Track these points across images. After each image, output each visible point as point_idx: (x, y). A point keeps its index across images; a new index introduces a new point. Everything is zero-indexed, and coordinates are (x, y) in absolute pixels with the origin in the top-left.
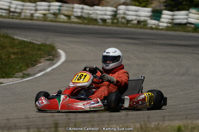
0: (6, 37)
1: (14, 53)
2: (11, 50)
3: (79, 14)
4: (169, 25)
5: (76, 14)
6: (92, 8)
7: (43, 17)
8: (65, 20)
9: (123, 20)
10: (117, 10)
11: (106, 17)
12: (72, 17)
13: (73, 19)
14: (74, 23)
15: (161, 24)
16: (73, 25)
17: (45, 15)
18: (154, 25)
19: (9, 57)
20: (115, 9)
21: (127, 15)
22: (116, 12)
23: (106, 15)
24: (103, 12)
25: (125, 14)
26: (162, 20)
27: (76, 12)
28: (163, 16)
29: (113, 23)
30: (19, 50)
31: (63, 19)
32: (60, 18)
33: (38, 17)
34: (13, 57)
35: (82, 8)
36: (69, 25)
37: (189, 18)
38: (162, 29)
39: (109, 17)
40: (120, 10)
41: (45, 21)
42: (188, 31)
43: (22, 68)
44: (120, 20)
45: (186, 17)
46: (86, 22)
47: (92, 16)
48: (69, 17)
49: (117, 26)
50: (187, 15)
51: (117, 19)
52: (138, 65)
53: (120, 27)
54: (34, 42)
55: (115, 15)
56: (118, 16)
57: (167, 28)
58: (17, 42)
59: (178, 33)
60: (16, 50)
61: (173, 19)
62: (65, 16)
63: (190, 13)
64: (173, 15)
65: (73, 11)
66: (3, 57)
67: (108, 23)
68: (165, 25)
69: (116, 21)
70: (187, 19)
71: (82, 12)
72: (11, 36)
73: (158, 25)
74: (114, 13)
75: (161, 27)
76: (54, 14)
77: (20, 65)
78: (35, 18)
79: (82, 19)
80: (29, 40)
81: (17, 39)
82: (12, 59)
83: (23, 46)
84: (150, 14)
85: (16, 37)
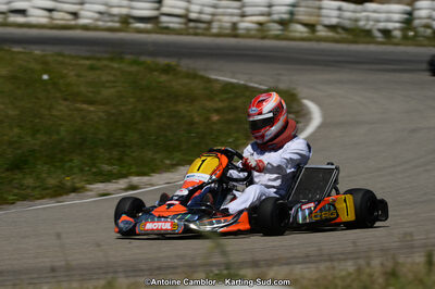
0: (195, 76)
1: (217, 111)
2: (209, 104)
3: (334, 21)
5: (327, 21)
6: (359, 7)
7: (258, 30)
8: (305, 35)
9: (429, 31)
10: (414, 9)
11: (390, 26)
12: (319, 28)
13: (322, 32)
14: (325, 40)
16: (324, 45)
17: (260, 24)
19: (208, 119)
20: (408, 8)
22: (410, 14)
23: (389, 20)
24: (383, 16)
25: (430, 17)
27: (328, 17)
29: (405, 37)
30: (226, 104)
31: (301, 32)
32: (296, 31)
33: (248, 29)
34: (215, 118)
35: (340, 9)
36: (314, 45)
39: (397, 25)
40: (419, 9)
41: (264, 38)
43: (240, 142)
46: (350, 37)
47: (362, 23)
48: (311, 27)
54: (252, 85)
55: (409, 21)
56: (416, 22)
58: (218, 87)
60: (221, 105)
62: (305, 25)
65: (319, 16)
66: (197, 120)
67: (395, 37)
69: (411, 33)
71: (339, 17)
72: (202, 73)
74: (406, 16)
76: (282, 23)
77: (235, 135)
78: (241, 32)
79: (340, 30)
80: (242, 82)
81: (217, 80)
82: (214, 123)
83: (231, 95)
85: (213, 77)
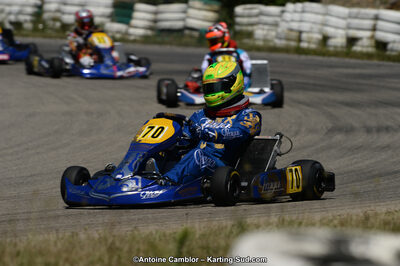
4: (149, 33)
15: (132, 31)
18: (118, 32)
21: (63, 13)
26: (134, 22)
28: (136, 14)
37: (188, 17)
38: (134, 41)
42: (187, 45)
44: (51, 23)
45: (182, 15)
49: (45, 37)
50: (185, 12)
51: (44, 22)
52: (88, 113)
53: (51, 37)
57: (145, 40)
59: (167, 49)
61: (155, 21)
63: (190, 7)
64: (156, 13)
68: (141, 32)
70: (183, 20)
73: (127, 33)
75: (132, 38)
84: (109, 11)
